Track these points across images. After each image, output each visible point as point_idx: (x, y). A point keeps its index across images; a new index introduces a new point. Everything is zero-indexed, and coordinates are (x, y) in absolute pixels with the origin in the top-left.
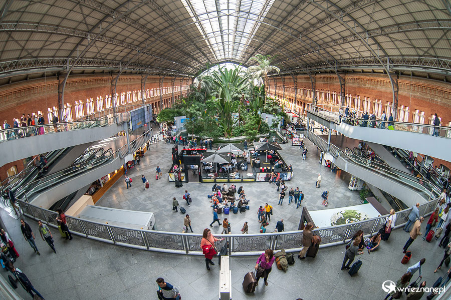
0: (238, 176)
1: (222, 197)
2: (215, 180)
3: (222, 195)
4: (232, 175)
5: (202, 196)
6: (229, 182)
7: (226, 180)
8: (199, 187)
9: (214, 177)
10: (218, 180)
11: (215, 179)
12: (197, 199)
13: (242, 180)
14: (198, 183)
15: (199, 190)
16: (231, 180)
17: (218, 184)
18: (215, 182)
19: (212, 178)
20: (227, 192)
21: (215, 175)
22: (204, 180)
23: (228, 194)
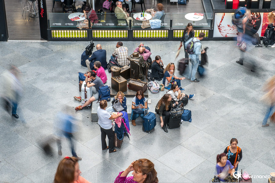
0: (157, 22)
1: (109, 83)
2: (90, 33)
3: (109, 76)
4: (141, 19)
5: (52, 79)
6: (131, 38)
7: (123, 34)
8: (42, 52)
9: (86, 24)
10: (98, 34)
11: (90, 31)
12: (35, 90)
13: (171, 32)
14: (36, 44)
15: (40, 63)
16: (137, 34)
17: (98, 45)
18: (90, 37)
19: (80, 26)
20: (126, 67)
21: (89, 19)
22: (57, 34)
23: (127, 74)
